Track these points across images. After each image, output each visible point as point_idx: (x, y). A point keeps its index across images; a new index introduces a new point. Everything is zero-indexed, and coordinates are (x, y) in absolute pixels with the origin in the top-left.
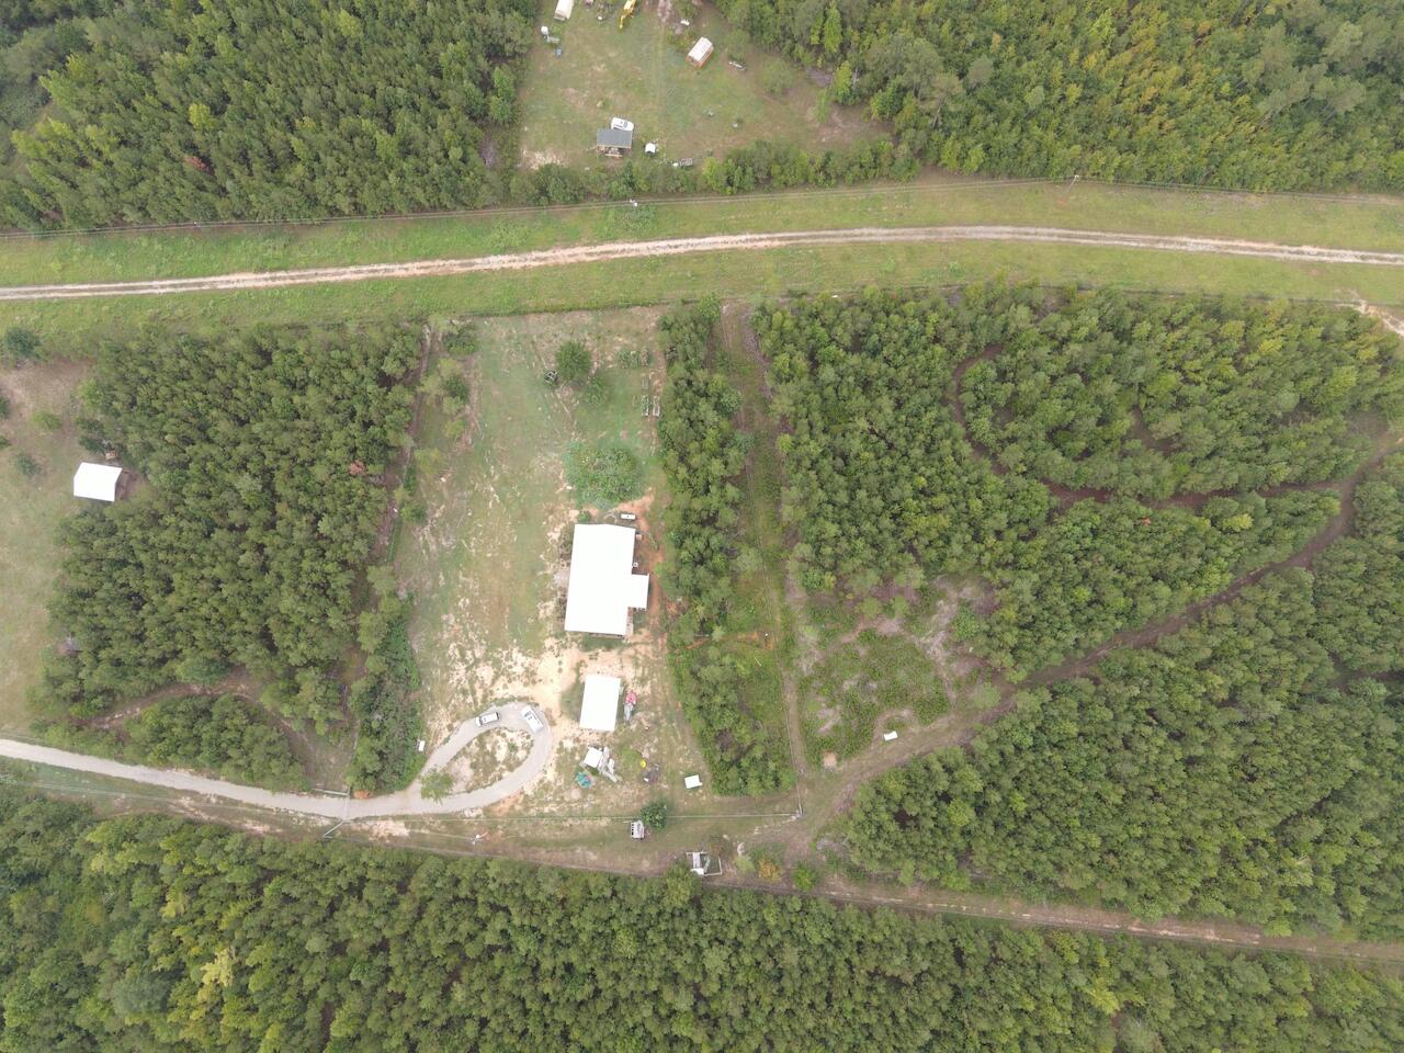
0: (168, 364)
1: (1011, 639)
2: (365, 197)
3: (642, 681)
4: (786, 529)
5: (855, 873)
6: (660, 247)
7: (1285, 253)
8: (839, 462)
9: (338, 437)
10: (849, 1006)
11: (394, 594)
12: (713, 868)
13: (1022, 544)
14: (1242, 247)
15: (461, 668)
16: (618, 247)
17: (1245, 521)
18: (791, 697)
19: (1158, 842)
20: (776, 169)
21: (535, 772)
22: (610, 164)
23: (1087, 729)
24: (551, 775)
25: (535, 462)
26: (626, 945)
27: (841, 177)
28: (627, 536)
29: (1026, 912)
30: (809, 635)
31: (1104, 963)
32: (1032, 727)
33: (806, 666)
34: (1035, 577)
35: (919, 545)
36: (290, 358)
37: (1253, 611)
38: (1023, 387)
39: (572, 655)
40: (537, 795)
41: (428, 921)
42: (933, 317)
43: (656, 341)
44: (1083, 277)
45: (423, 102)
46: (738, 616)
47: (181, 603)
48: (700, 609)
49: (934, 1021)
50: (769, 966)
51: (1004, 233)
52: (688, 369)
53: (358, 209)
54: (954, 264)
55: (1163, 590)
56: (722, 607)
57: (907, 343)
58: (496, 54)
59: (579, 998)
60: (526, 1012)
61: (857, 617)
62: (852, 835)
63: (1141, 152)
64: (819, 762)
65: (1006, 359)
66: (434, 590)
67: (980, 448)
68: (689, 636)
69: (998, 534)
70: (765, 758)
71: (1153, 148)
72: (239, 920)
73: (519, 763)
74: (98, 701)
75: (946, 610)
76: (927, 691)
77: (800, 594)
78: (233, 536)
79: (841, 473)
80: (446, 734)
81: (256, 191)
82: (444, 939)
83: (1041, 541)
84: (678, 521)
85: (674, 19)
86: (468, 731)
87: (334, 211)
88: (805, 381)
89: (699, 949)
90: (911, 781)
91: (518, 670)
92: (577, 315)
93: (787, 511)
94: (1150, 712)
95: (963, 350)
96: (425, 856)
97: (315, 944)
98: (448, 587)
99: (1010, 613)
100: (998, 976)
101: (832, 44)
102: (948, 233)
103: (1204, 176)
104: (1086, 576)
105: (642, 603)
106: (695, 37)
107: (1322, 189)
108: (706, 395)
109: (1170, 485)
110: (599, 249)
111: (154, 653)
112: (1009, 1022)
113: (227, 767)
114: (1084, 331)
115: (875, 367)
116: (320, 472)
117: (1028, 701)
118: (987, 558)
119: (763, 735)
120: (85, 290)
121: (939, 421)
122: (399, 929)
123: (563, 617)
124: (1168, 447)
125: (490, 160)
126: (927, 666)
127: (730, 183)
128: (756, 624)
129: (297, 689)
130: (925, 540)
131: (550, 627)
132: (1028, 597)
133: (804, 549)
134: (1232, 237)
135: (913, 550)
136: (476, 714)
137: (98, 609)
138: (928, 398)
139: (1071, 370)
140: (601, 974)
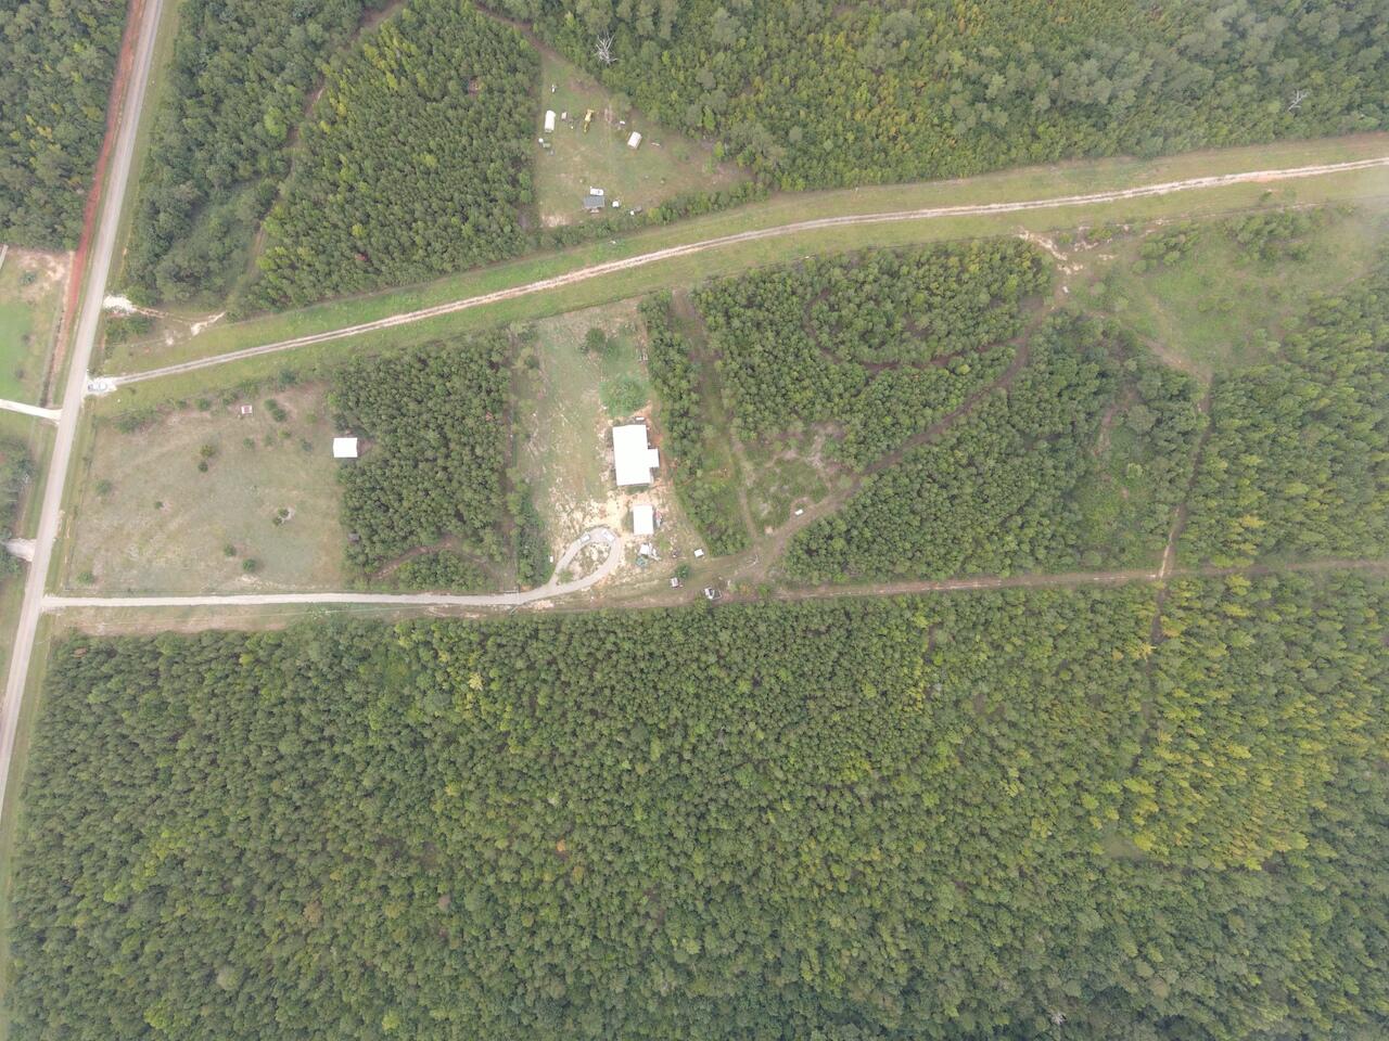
0: (373, 376)
1: (853, 450)
2: (460, 262)
3: (663, 506)
4: (727, 411)
5: (791, 585)
6: (631, 262)
7: (981, 210)
8: (750, 371)
9: (476, 402)
10: (795, 647)
11: (523, 481)
12: (717, 595)
13: (853, 399)
14: (958, 210)
15: (565, 515)
16: (607, 266)
17: (966, 369)
18: (743, 501)
19: (939, 541)
20: (690, 207)
21: (615, 562)
22: (594, 217)
23: (899, 490)
24: (623, 563)
25: (583, 397)
26: (679, 637)
27: (727, 206)
28: (641, 430)
29: (880, 590)
30: (748, 466)
31: (921, 605)
32: (870, 494)
33: (749, 483)
34: (862, 416)
35: (798, 408)
36: (440, 362)
37: (975, 415)
38: (843, 313)
39: (623, 498)
40: (618, 574)
41: (575, 643)
42: (789, 282)
43: (640, 319)
44: (871, 243)
45: (482, 200)
46: (709, 462)
47: (410, 505)
49: (838, 646)
50: (752, 635)
51: (824, 223)
52: (660, 333)
53: (457, 269)
54: (798, 246)
55: (928, 412)
56: (699, 459)
57: (777, 297)
58: (517, 162)
59: (660, 667)
60: (633, 679)
61: (772, 452)
62: (784, 564)
63: (893, 165)
64: (763, 531)
65: (832, 298)
66: (542, 475)
67: (826, 349)
68: (684, 477)
69: (841, 396)
70: (734, 534)
71: (899, 161)
72: (478, 660)
73: (605, 560)
74: (376, 564)
75: (819, 440)
76: (815, 486)
77: (740, 445)
78: (429, 465)
79: (753, 377)
80: (563, 551)
81: (400, 269)
82: (585, 651)
83: (863, 396)
84: (668, 417)
85: (616, 121)
86: (575, 548)
87: (443, 272)
88: (724, 329)
89: (716, 633)
90: (811, 532)
91: (596, 511)
92: (591, 309)
93: (726, 402)
94: (930, 476)
95: (808, 297)
96: (565, 615)
97: (520, 664)
98: (549, 473)
99: (851, 437)
100: (868, 620)
101: (710, 126)
102: (792, 228)
103: (929, 174)
104: (889, 411)
105: (656, 465)
106: (630, 130)
107: (997, 170)
108: (672, 345)
109: (927, 355)
110: (596, 269)
111: (402, 534)
112: (875, 640)
113: (454, 586)
114: (871, 278)
115: (761, 315)
116: (470, 422)
117: (866, 482)
118: (836, 410)
119: (731, 522)
120: (309, 340)
121: (800, 339)
122: (561, 650)
123: (615, 479)
124: (925, 334)
125: (524, 226)
126: (813, 472)
127: (665, 219)
128: (719, 465)
129: (482, 541)
130: (801, 406)
131: (608, 485)
132: (859, 427)
133: (738, 421)
134: (952, 205)
135: (796, 413)
136: (578, 538)
137: (367, 516)
138: (792, 328)
139: (869, 298)
140: (668, 653)
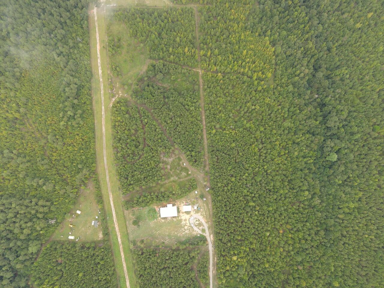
1: (168, 150)
2: (111, 264)
3: (183, 203)
4: (157, 185)
5: (205, 167)
6: (114, 212)
7: (104, 117)
8: (146, 178)
9: (153, 259)
10: (222, 165)
11: (176, 244)
12: (208, 187)
13: (154, 150)
14: (103, 123)
15: (186, 231)
16: (114, 219)
17: (146, 120)
18: (182, 180)
19: (192, 127)
20: (99, 196)
21: (199, 216)
22: (100, 224)
23: (179, 138)
24: (199, 214)
25: (152, 226)
26: (220, 198)
27: (99, 185)
28: (161, 209)
29: (206, 142)
30: (172, 179)
31: (209, 131)
32: (180, 145)
33: (177, 178)
34: (158, 148)
36: (141, 271)
37: (158, 118)
38: (130, 153)
39: (181, 214)
40: (203, 215)
41: (223, 228)
42: (121, 168)
43: (130, 210)
44: (111, 145)
45: (93, 258)
46: (171, 190)
47: (183, 279)
48: (171, 196)
49: (221, 153)
50: (219, 177)
51: (105, 158)
52: (134, 204)
53: (113, 266)
54: (111, 165)
55: (157, 130)
56: (170, 192)
57: (125, 171)
58: (83, 247)
59: (229, 203)
60: (232, 211)
61: (168, 172)
62: (199, 168)
63: (90, 140)
64: (190, 174)
65: (126, 156)
66: (174, 238)
67: (140, 158)
68: (175, 197)
69: (153, 153)
70: (191, 182)
71: (89, 138)
72: (228, 257)
73: (199, 219)
75: (165, 159)
76: (177, 160)
77: (166, 181)
78: (171, 274)
80: (196, 232)
81: (113, 284)
82: (225, 225)
83: (153, 147)
84: (158, 201)
85: (73, 218)
86: (195, 228)
87: (114, 270)
88: (134, 186)
89: (219, 187)
90: (190, 161)
91: (185, 222)
92: (127, 224)
93: (154, 185)
94: (175, 129)
95: (125, 162)
96: (215, 231)
97: (229, 244)
98: (174, 236)
99: (164, 150)
100: (214, 146)
101: (76, 190)
102: (106, 167)
103: (93, 130)
104: (157, 140)
105: (171, 205)
106: (76, 213)
107: (93, 112)
108: (138, 201)
109: (142, 130)
110: (115, 223)
111: (192, 282)
112: (219, 144)
113: (207, 265)
114: (121, 145)
115: (130, 175)
116: (159, 261)
117: (176, 146)
118: (157, 155)
119: (187, 183)
121: (137, 164)
122: (225, 232)
123: (175, 217)
124: (136, 131)
125: (102, 245)
126: (174, 160)
127: (102, 203)
128: (172, 187)
129: (193, 257)
130: (155, 164)
131: (177, 219)
132: (161, 148)
133: (159, 182)
134: (102, 124)
135: (157, 165)
136: (192, 228)
138: (134, 167)
139: (126, 146)
140: (225, 201)
